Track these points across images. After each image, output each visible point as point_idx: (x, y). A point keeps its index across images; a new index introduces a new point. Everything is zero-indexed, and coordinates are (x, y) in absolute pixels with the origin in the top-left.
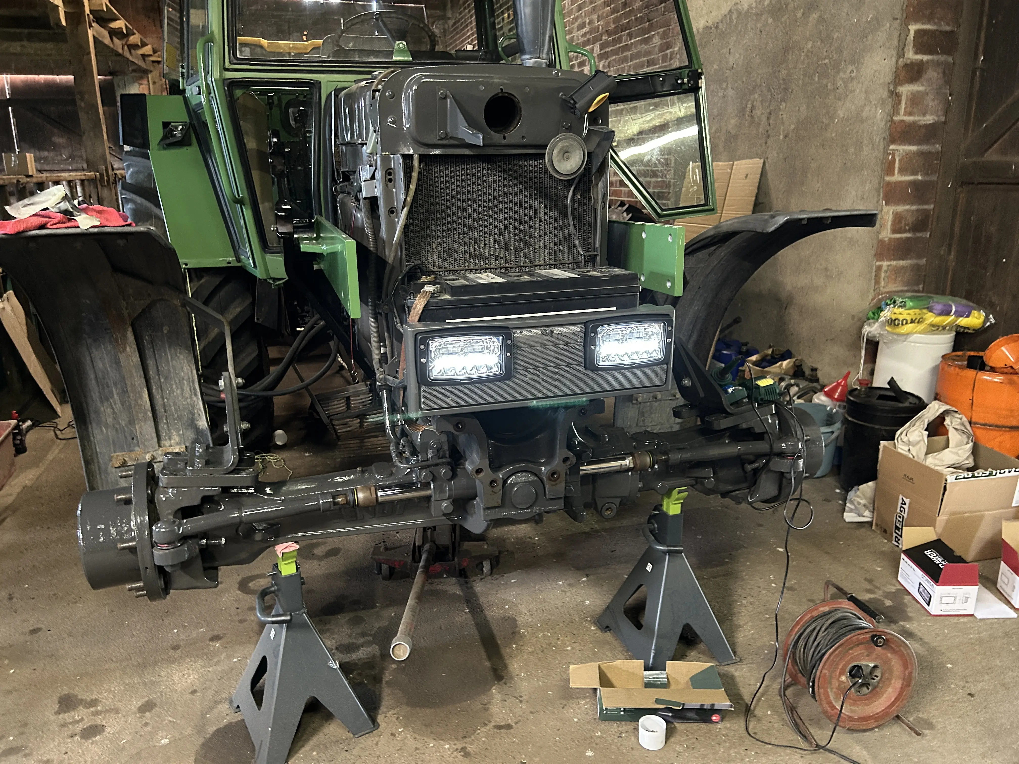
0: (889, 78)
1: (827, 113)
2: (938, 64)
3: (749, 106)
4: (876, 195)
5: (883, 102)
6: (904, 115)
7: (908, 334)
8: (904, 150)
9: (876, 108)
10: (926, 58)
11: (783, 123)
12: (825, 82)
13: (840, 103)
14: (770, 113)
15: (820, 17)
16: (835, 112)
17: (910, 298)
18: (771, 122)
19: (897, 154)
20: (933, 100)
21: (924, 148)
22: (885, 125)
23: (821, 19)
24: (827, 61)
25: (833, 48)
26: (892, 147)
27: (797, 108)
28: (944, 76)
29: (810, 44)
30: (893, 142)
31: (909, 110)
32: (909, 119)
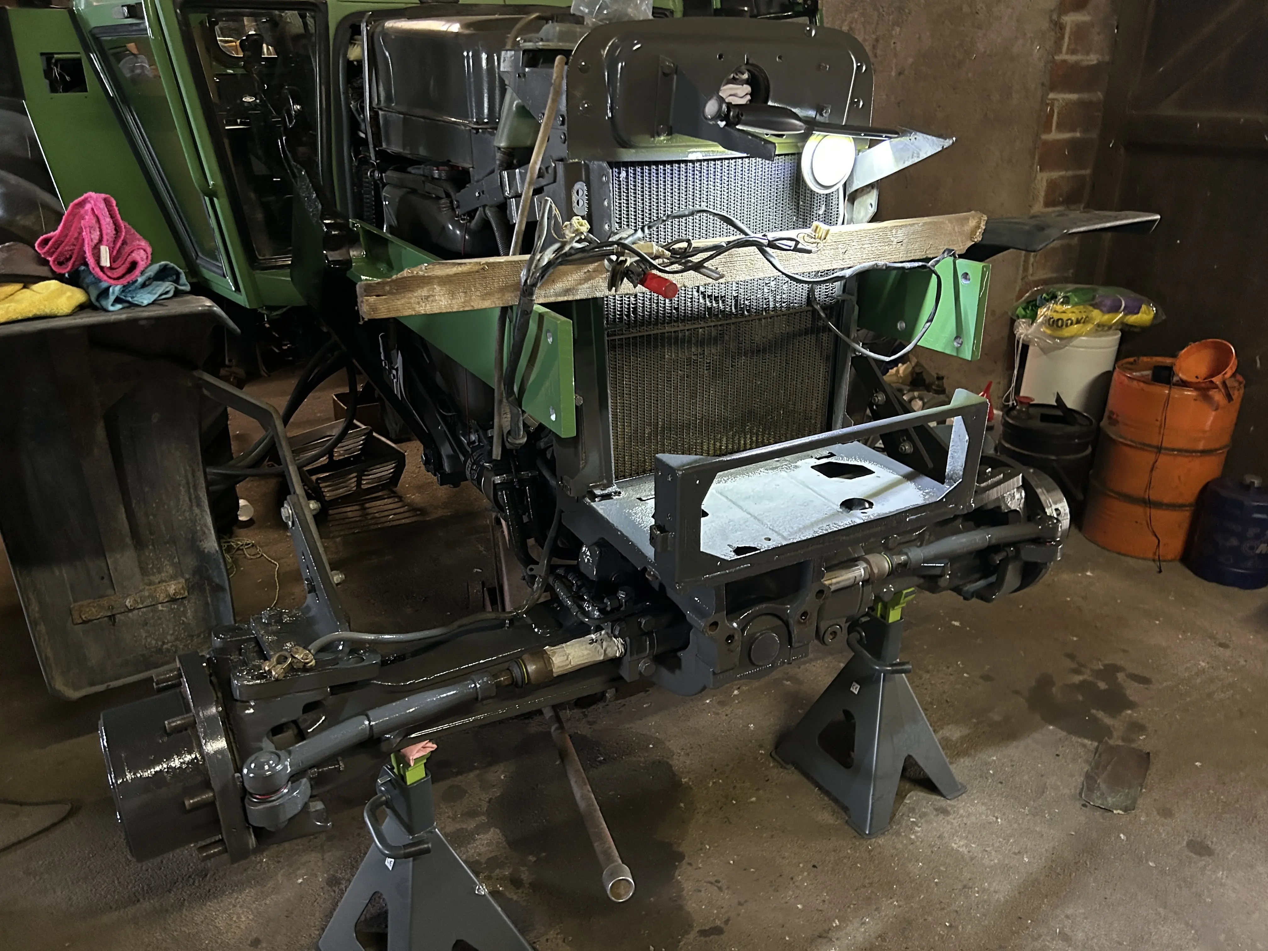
0: (1052, 3)
1: (962, 44)
4: (1029, 157)
5: (1042, 38)
6: (1067, 53)
7: (1072, 338)
8: (1063, 99)
9: (1032, 43)
11: (896, 55)
13: (981, 33)
14: (877, 40)
16: (973, 44)
17: (1074, 291)
18: (879, 52)
19: (1056, 104)
20: (1099, 34)
21: (1085, 96)
22: (1045, 66)
26: (1051, 96)
27: (917, 36)
28: (1112, 3)
30: (1052, 89)
31: (1072, 47)
32: (1072, 58)
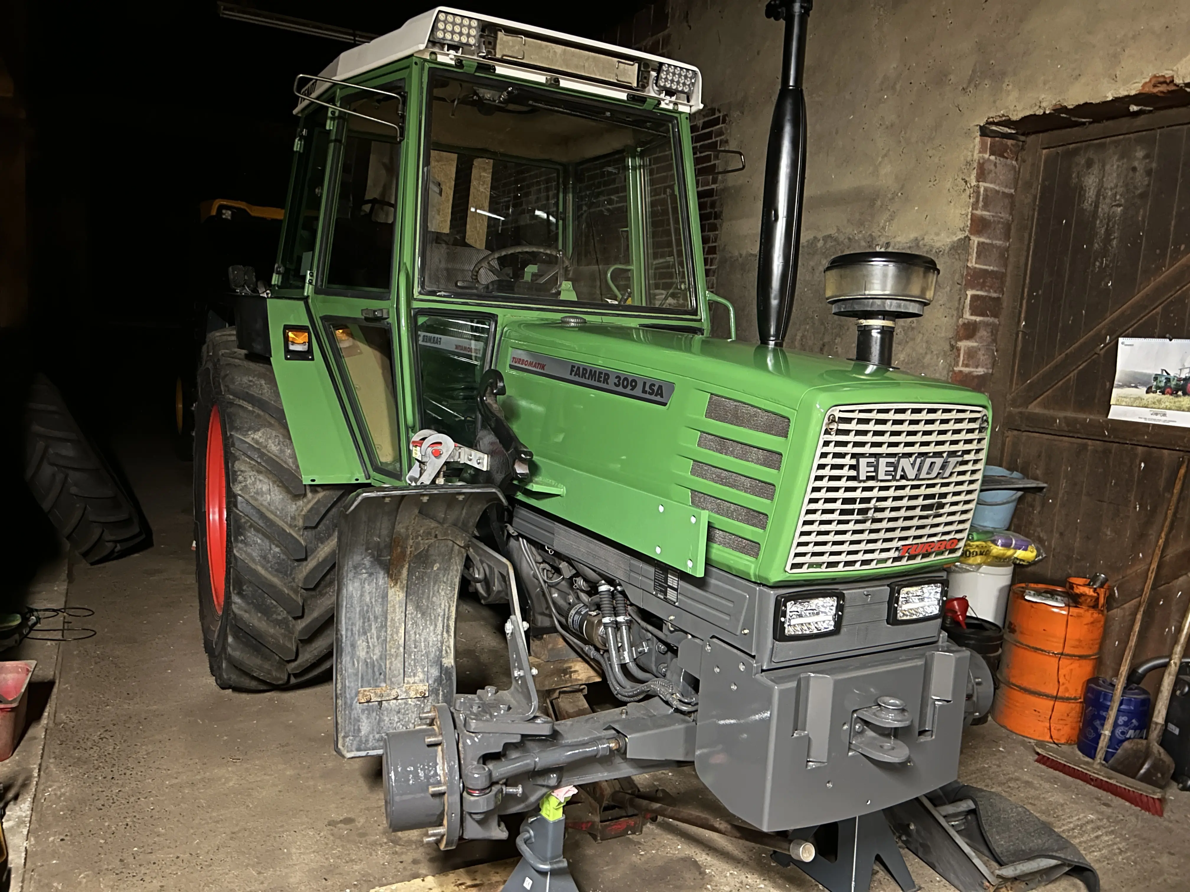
0: (950, 334)
2: (987, 324)
3: (799, 335)
5: (945, 355)
6: (962, 366)
7: (978, 565)
9: (938, 358)
10: (978, 319)
13: (900, 348)
20: (984, 355)
22: (947, 374)
28: (992, 335)
31: (965, 362)
32: (966, 370)
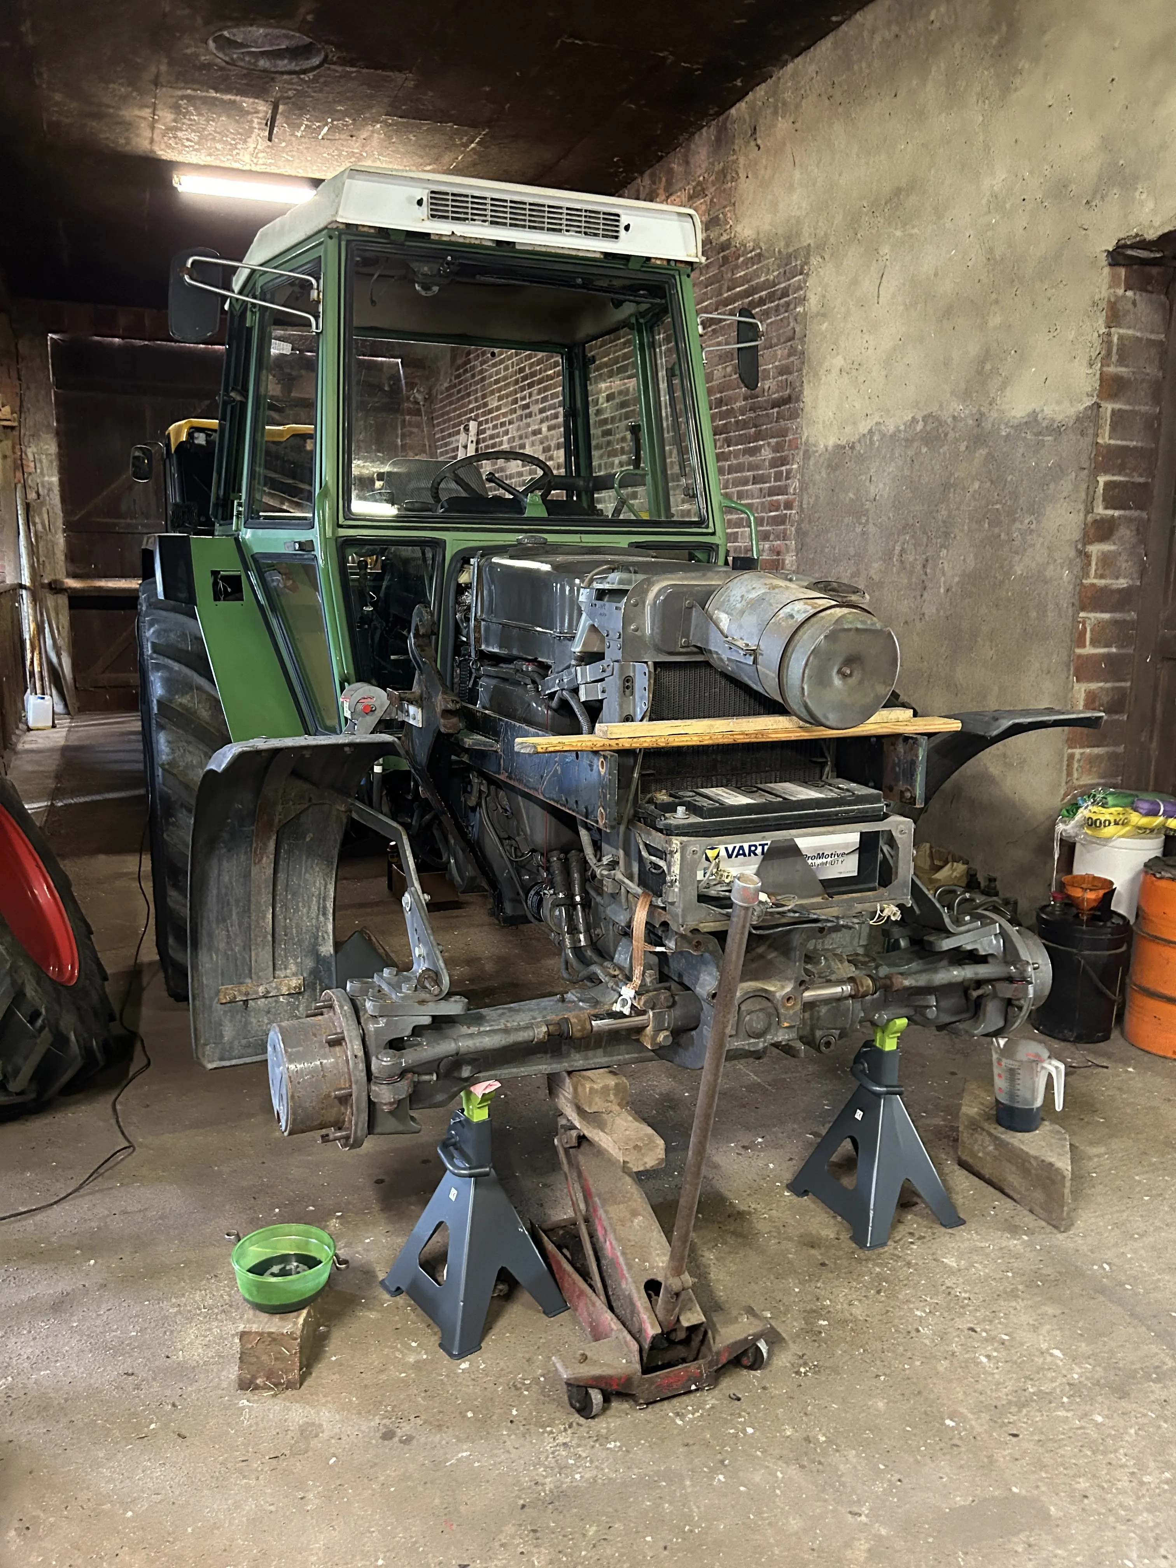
0: (1077, 535)
1: (1002, 567)
2: (1130, 520)
3: (898, 548)
4: (1065, 669)
5: (1071, 564)
6: (1095, 577)
7: (1110, 838)
8: (1095, 618)
9: (1062, 568)
10: (1117, 513)
11: (944, 574)
12: (997, 530)
13: (1017, 558)
14: (927, 560)
15: (989, 454)
16: (1012, 567)
17: (1111, 794)
18: (928, 571)
19: (1088, 622)
20: (1127, 561)
21: (1118, 616)
22: (1074, 588)
23: (990, 457)
24: (998, 506)
25: (1007, 491)
26: (1082, 614)
27: (962, 558)
28: (1138, 534)
29: (976, 485)
30: (1083, 609)
31: (1099, 572)
32: (1101, 582)
